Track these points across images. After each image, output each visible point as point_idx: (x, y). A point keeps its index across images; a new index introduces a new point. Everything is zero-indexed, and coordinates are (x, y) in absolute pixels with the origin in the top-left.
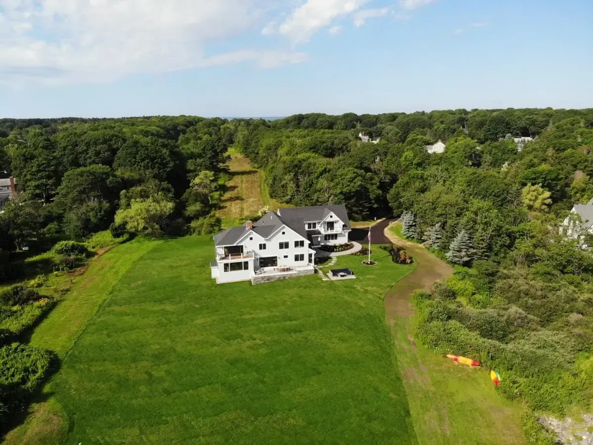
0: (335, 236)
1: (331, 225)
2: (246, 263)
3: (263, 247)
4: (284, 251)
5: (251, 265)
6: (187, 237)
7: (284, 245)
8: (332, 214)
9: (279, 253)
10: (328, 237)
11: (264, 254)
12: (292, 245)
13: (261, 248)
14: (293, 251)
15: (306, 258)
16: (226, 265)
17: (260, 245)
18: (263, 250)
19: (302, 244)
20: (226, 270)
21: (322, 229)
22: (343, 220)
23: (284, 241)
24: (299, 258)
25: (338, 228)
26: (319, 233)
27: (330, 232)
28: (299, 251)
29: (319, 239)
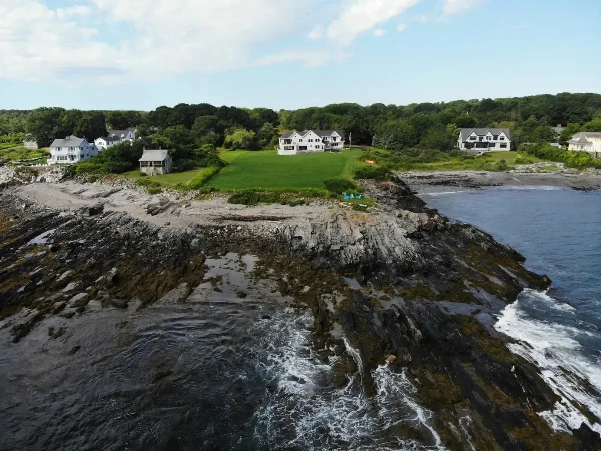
0: (337, 144)
1: (334, 139)
2: (293, 147)
3: (301, 141)
4: (310, 144)
5: (295, 148)
6: (262, 151)
7: (310, 141)
8: (336, 133)
9: (308, 145)
10: (333, 145)
11: (302, 144)
12: (314, 141)
13: (300, 141)
14: (314, 144)
15: (320, 147)
16: (285, 147)
17: (300, 140)
18: (301, 142)
19: (318, 140)
20: (285, 149)
21: (330, 140)
22: (341, 136)
23: (310, 138)
24: (317, 147)
25: (338, 140)
26: (328, 142)
27: (334, 142)
28: (317, 144)
29: (329, 145)
